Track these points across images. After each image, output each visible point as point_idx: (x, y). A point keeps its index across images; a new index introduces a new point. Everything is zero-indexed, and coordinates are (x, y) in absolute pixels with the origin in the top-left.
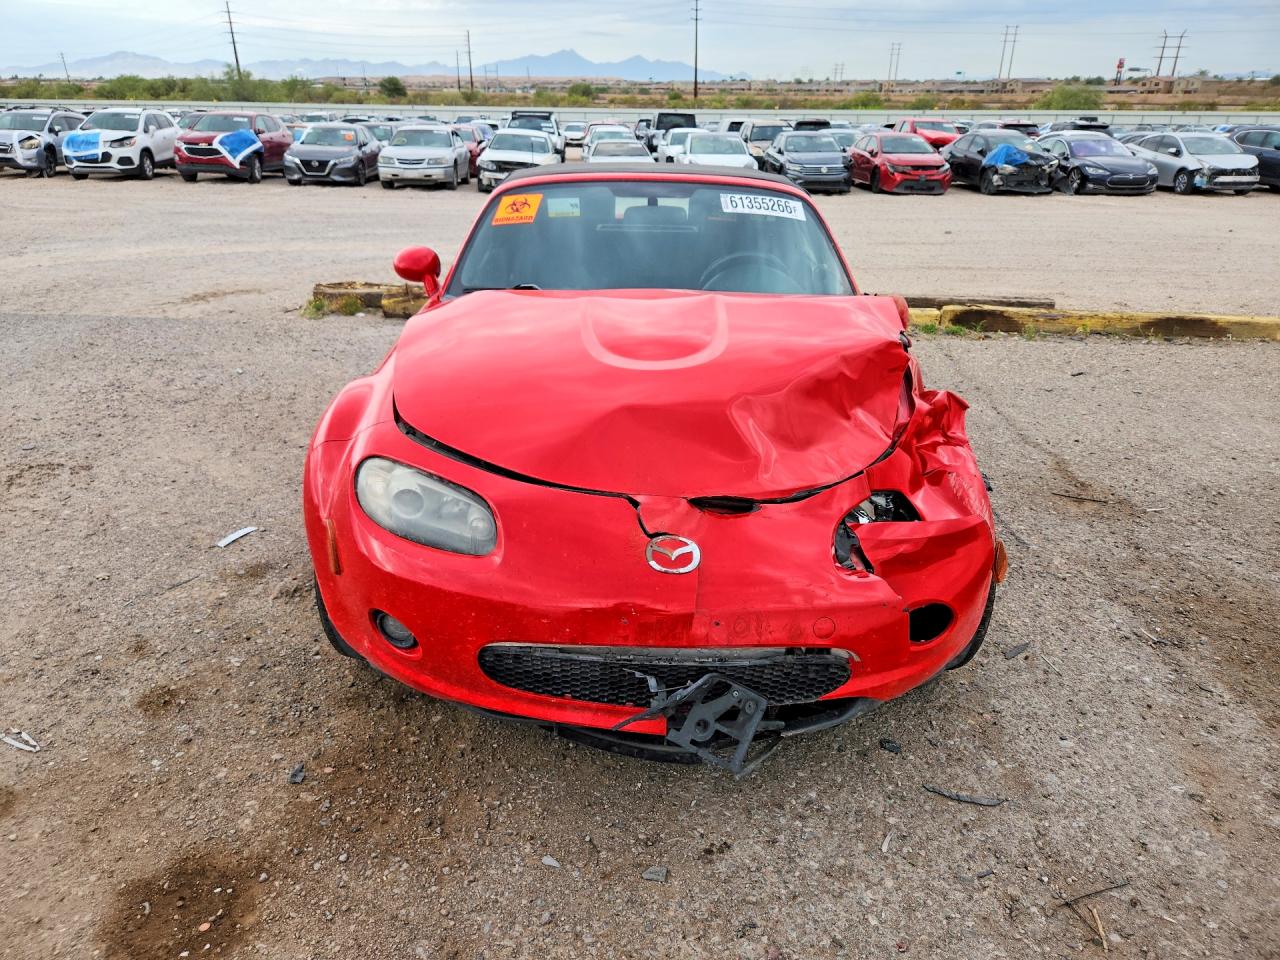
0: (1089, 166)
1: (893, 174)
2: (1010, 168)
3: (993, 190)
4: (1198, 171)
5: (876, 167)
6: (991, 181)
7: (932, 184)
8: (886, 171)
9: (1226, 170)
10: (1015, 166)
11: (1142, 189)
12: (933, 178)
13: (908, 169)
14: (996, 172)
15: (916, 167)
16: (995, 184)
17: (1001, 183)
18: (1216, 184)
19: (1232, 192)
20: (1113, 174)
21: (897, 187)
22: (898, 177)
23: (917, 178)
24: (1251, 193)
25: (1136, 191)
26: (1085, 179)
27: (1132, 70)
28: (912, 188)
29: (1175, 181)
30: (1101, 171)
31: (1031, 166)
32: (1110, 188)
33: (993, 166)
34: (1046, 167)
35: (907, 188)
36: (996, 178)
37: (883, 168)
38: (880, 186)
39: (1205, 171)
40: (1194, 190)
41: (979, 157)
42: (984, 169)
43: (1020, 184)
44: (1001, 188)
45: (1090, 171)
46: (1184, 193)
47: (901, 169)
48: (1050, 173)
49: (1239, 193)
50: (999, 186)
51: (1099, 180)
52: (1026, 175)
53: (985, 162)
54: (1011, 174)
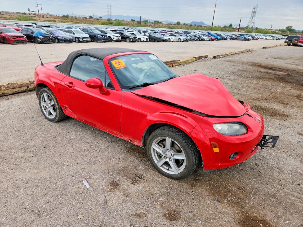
0: (59, 37)
1: (11, 39)
2: (42, 37)
3: (39, 42)
4: (80, 37)
5: (4, 37)
6: (38, 40)
7: (23, 41)
8: (8, 38)
9: (84, 37)
10: (43, 36)
11: (71, 42)
12: (23, 40)
13: (15, 38)
14: (39, 38)
15: (17, 37)
16: (39, 41)
17: (41, 41)
18: (84, 40)
19: (86, 42)
20: (64, 38)
21: (13, 42)
22: (13, 40)
23: (19, 40)
24: (89, 42)
25: (70, 42)
26: (59, 40)
27: (32, 11)
28: (18, 43)
29: (75, 40)
30: (62, 38)
31: (47, 37)
32: (65, 42)
33: (37, 37)
34: (50, 37)
35: (16, 42)
36: (39, 39)
37: (7, 37)
38: (8, 42)
39: (81, 38)
40: (80, 42)
41: (32, 34)
42: (35, 37)
43: (45, 41)
44: (41, 42)
45: (59, 38)
46: (78, 42)
47: (13, 37)
48: (51, 38)
49: (87, 42)
50: (40, 42)
51: (62, 40)
52: (46, 39)
53: (34, 35)
54: (43, 39)
